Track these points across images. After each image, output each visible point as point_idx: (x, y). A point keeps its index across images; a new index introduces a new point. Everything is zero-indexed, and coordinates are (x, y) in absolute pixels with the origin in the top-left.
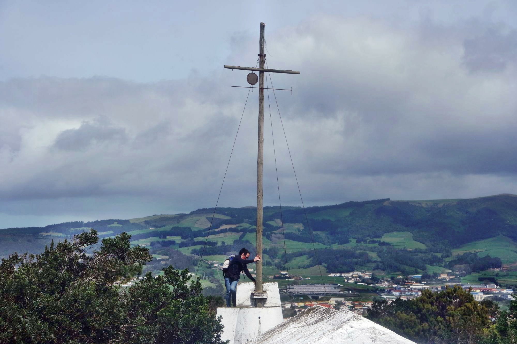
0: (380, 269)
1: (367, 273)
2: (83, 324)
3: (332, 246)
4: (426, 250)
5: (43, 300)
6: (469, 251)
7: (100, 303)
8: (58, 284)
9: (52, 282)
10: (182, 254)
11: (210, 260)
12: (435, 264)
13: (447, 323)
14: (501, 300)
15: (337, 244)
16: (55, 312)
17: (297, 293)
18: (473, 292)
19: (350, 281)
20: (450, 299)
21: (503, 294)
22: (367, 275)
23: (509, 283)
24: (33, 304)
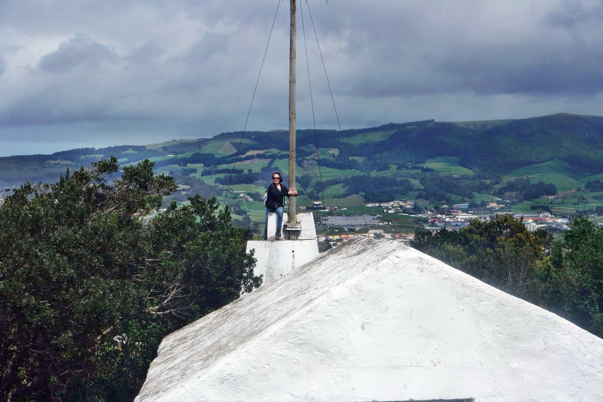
0: (423, 198)
1: (408, 202)
2: (105, 258)
3: (370, 174)
4: (474, 176)
5: (61, 233)
6: (521, 177)
7: (123, 235)
8: (76, 216)
9: (69, 214)
10: (205, 183)
11: (235, 190)
12: (483, 192)
13: (496, 255)
14: (555, 230)
15: (375, 170)
16: (75, 246)
17: (332, 225)
18: (525, 222)
19: (390, 212)
20: (500, 229)
21: (558, 224)
22: (409, 205)
23: (564, 212)
24: (50, 237)
